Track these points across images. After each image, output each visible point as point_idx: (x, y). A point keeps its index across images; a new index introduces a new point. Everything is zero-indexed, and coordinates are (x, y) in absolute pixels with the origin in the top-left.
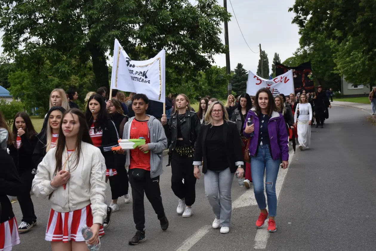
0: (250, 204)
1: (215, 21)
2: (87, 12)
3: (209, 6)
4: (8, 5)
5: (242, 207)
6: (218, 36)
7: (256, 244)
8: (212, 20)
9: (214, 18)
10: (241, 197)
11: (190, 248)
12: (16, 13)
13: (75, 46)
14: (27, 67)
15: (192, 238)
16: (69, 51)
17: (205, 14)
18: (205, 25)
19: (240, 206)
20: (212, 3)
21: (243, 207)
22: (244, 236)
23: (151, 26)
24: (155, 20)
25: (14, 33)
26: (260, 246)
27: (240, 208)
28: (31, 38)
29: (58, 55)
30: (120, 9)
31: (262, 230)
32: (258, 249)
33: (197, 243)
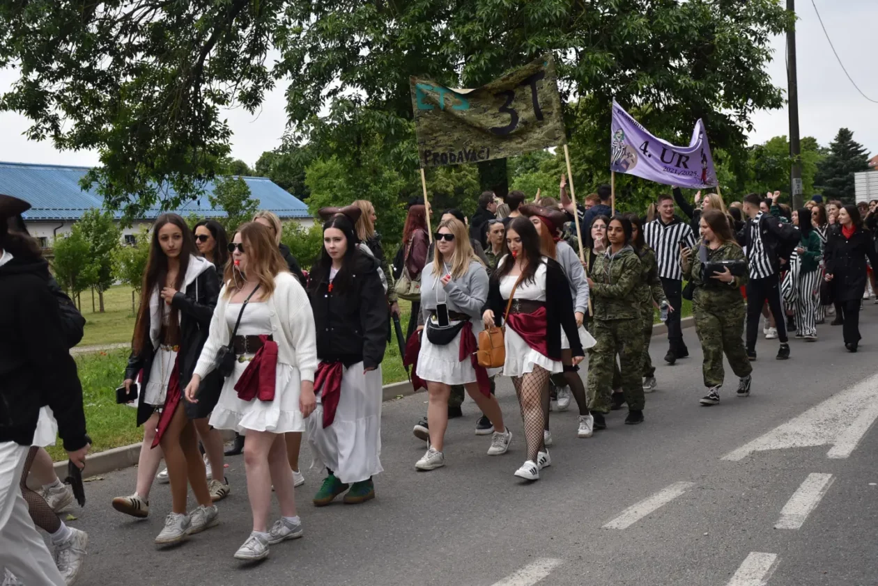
0: (791, 444)
1: (754, 33)
2: (460, 28)
4: (300, 24)
5: (771, 450)
6: (762, 67)
7: (781, 521)
8: (747, 31)
9: (753, 27)
10: (775, 430)
11: (635, 521)
12: (315, 39)
14: (336, 151)
17: (731, 19)
18: (730, 43)
19: (768, 448)
21: (775, 450)
22: (760, 504)
23: (601, 53)
24: (610, 39)
25: (311, 81)
26: (789, 523)
27: (767, 450)
28: (344, 89)
29: (399, 125)
30: (532, 17)
31: (803, 494)
32: (782, 530)
33: (652, 513)
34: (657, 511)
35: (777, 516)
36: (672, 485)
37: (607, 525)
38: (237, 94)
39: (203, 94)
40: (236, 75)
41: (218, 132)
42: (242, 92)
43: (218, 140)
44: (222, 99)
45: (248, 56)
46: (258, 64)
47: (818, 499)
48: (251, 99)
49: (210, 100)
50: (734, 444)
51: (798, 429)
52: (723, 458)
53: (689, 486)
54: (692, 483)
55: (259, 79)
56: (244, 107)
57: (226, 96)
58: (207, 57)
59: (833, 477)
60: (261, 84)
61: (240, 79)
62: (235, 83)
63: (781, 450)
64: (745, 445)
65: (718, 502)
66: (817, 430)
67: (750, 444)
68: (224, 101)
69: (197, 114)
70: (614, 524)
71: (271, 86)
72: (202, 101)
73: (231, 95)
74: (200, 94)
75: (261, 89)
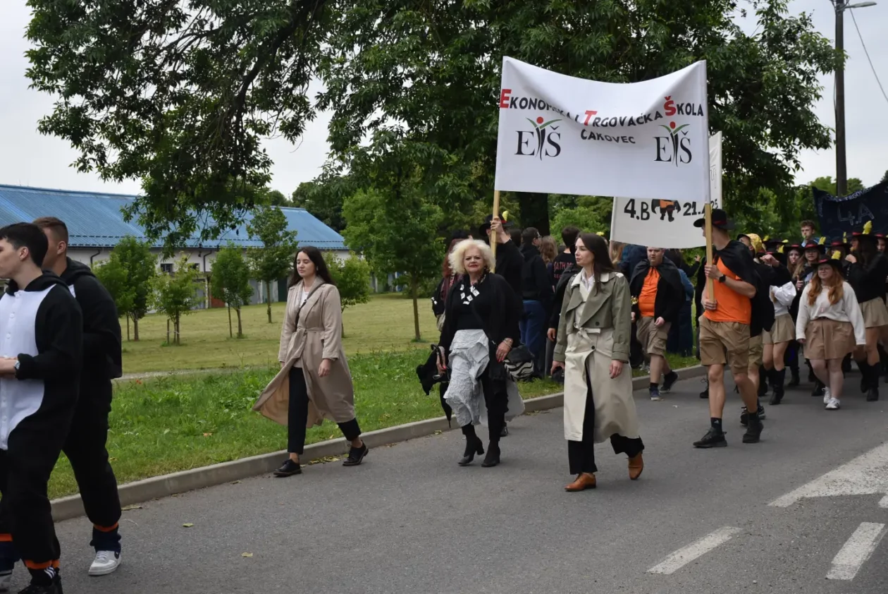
0: (841, 491)
1: (802, 72)
3: (791, 37)
4: (343, 54)
5: (820, 497)
6: (810, 107)
7: (833, 571)
8: (795, 69)
9: (802, 66)
10: (823, 477)
11: (681, 566)
12: (358, 70)
13: (476, 136)
15: (689, 549)
16: (464, 147)
17: (779, 57)
18: (779, 81)
19: (817, 495)
20: (799, 28)
21: (825, 497)
22: (810, 553)
25: (354, 109)
26: (841, 573)
27: (815, 498)
28: (385, 121)
29: (440, 156)
31: (855, 544)
32: (833, 580)
33: (698, 559)
34: (704, 556)
35: (828, 566)
36: (718, 530)
37: (653, 570)
38: (279, 124)
39: (244, 124)
40: (278, 105)
41: (258, 161)
42: (283, 122)
43: (258, 169)
44: (263, 129)
45: (290, 86)
46: (300, 94)
47: (871, 549)
48: (292, 129)
49: (251, 129)
50: (783, 490)
51: (847, 476)
52: (771, 504)
53: (736, 532)
54: (737, 528)
55: (300, 109)
56: (285, 136)
57: (268, 125)
58: (250, 87)
59: (885, 526)
60: (302, 114)
61: (282, 108)
62: (276, 112)
63: (831, 498)
64: (793, 492)
65: (767, 549)
66: (868, 478)
67: (798, 490)
68: (265, 131)
69: (238, 143)
70: (658, 568)
71: (313, 117)
72: (244, 131)
73: (272, 126)
74: (242, 123)
75: (303, 119)
